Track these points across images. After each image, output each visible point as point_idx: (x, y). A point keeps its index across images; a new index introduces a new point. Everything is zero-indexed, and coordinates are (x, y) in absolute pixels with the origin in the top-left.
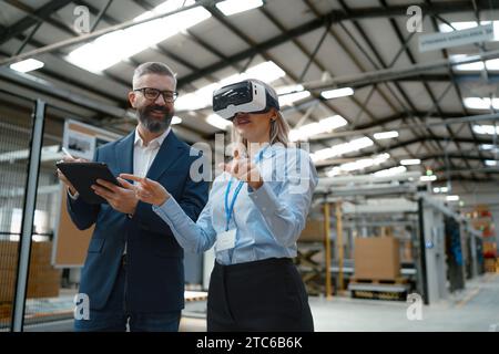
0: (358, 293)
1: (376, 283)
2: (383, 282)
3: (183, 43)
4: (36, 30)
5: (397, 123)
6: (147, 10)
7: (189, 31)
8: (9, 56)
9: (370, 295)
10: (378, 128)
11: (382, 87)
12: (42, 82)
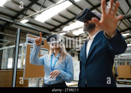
0: (120, 82)
1: (126, 80)
2: (127, 79)
3: (65, 12)
4: (26, 12)
5: (129, 31)
6: (55, 4)
7: (66, 9)
8: (20, 19)
9: (124, 83)
10: (123, 33)
11: (124, 21)
12: (29, 25)
